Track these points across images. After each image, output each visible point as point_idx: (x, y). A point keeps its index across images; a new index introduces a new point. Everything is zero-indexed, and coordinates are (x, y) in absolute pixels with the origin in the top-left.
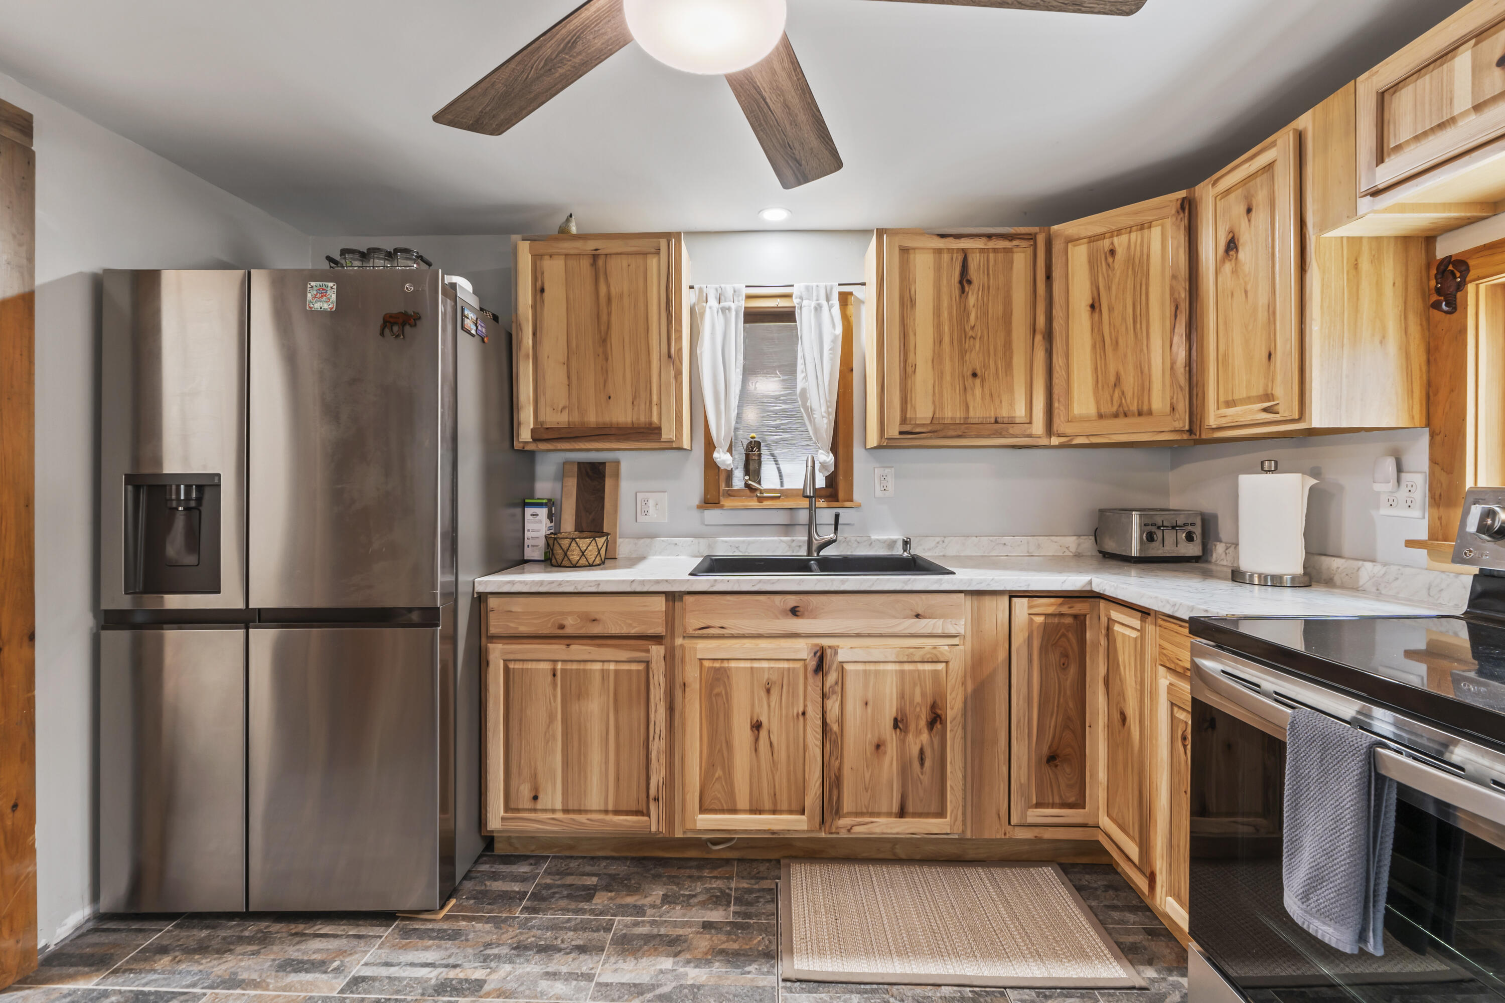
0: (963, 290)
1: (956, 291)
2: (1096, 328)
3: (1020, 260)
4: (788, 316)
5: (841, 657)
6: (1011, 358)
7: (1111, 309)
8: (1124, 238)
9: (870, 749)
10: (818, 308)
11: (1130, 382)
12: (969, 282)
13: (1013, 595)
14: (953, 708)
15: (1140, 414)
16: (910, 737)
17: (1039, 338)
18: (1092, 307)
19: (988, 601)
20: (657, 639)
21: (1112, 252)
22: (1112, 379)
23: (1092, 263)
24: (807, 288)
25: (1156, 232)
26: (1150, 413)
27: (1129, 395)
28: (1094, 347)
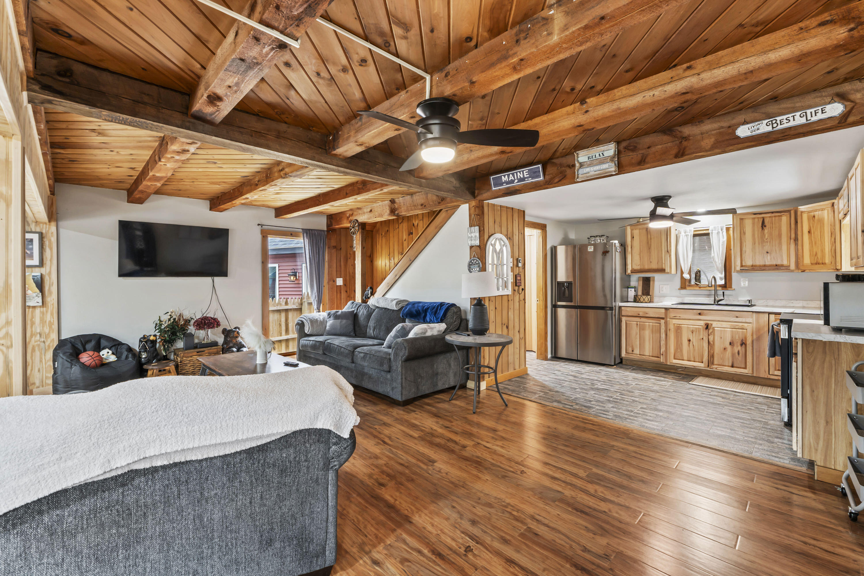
0: (763, 229)
1: (760, 229)
2: (810, 238)
3: (785, 219)
4: (708, 234)
5: (713, 326)
6: (781, 247)
7: (814, 233)
8: (817, 212)
9: (722, 349)
10: (718, 233)
11: (819, 255)
12: (765, 226)
13: (769, 313)
14: (749, 342)
15: (823, 264)
16: (735, 347)
17: (792, 241)
18: (809, 232)
19: (761, 315)
20: (663, 318)
21: (814, 216)
22: (815, 253)
23: (809, 219)
24: (714, 227)
25: (826, 212)
26: (825, 264)
27: (819, 258)
28: (810, 244)
